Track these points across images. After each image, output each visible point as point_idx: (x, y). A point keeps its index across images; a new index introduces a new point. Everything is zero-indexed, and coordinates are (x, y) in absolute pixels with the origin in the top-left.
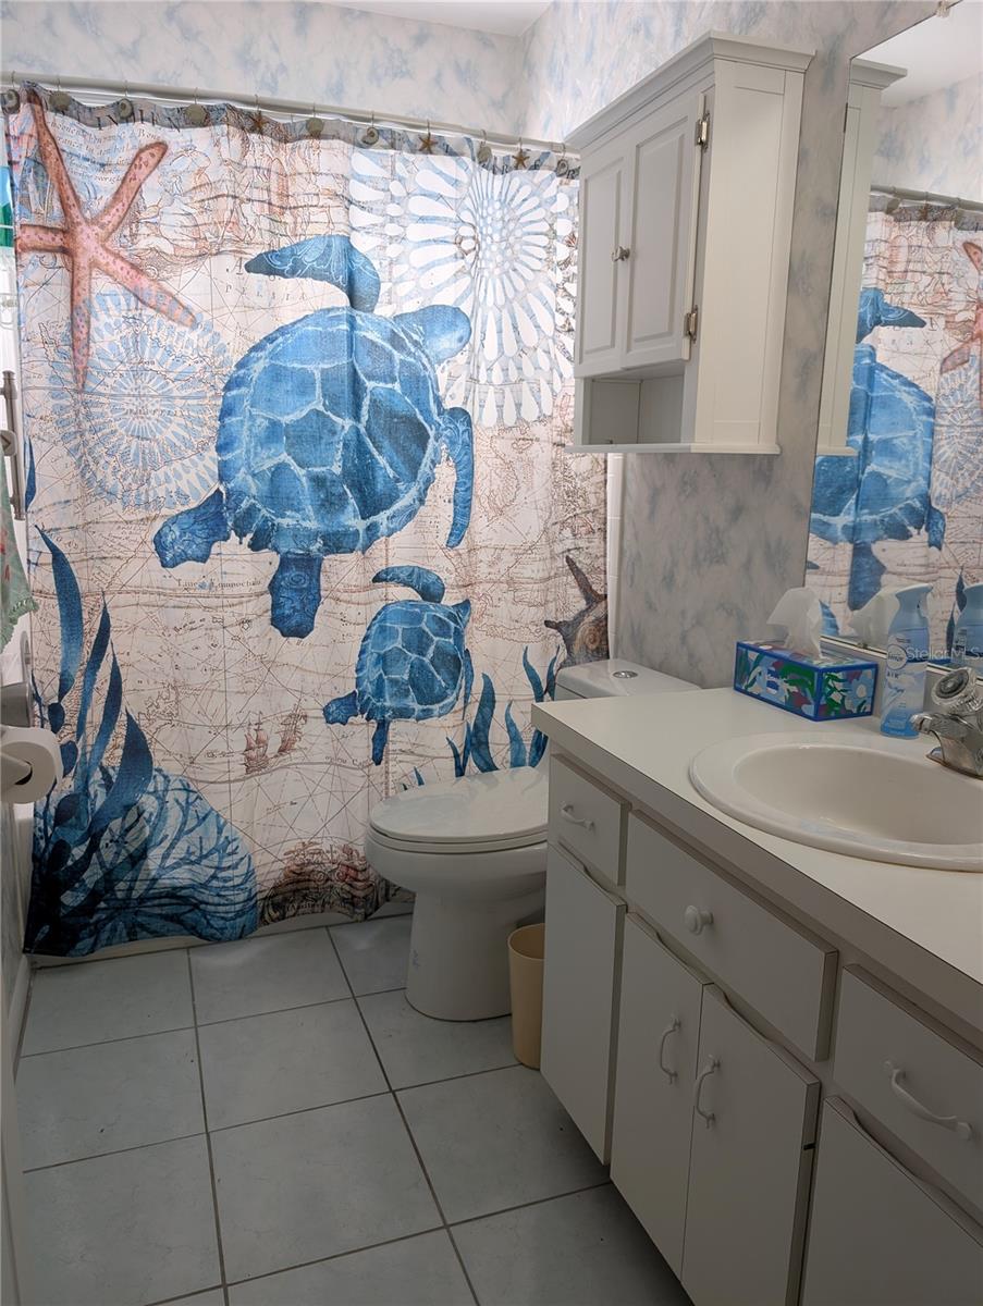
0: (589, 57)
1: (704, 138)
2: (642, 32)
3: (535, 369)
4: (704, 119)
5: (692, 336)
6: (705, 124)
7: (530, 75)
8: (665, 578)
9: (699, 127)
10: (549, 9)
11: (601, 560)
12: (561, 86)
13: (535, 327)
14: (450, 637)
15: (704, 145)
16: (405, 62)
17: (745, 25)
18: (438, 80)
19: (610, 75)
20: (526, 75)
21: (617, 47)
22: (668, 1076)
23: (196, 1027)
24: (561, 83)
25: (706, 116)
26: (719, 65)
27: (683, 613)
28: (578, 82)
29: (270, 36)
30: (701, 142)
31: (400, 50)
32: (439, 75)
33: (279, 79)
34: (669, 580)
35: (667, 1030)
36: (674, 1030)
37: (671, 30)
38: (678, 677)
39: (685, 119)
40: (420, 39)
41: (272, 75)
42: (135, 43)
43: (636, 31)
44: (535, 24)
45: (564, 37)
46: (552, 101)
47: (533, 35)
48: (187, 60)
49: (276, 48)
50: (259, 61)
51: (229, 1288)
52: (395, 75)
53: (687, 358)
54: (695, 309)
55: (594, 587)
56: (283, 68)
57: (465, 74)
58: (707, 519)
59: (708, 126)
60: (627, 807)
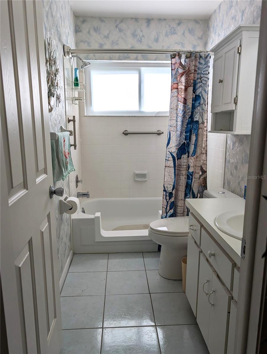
0: (222, 25)
1: (240, 52)
2: (234, 19)
3: (202, 109)
4: (240, 47)
5: (236, 103)
6: (240, 48)
7: (209, 30)
8: (235, 167)
9: (238, 49)
10: (213, 12)
11: (205, 161)
12: (215, 33)
13: (203, 98)
14: (190, 180)
15: (240, 53)
16: (175, 30)
17: (257, 18)
18: (184, 34)
19: (226, 30)
20: (208, 29)
21: (228, 23)
22: (205, 294)
23: (107, 272)
24: (216, 32)
25: (240, 46)
26: (244, 33)
27: (239, 177)
28: (219, 32)
29: (140, 28)
30: (239, 53)
31: (174, 28)
32: (184, 32)
33: (142, 39)
34: (236, 168)
35: (205, 282)
36: (207, 282)
37: (240, 19)
38: (237, 195)
39: (235, 47)
40: (179, 24)
41: (141, 38)
42: (108, 34)
43: (233, 19)
44: (210, 16)
45: (217, 20)
46: (213, 36)
47: (210, 19)
48: (120, 37)
49: (142, 31)
50: (137, 35)
51: (104, 329)
52: (172, 34)
53: (234, 109)
54: (237, 96)
55: (204, 169)
56: (143, 36)
57: (191, 31)
58: (245, 151)
59: (241, 48)
60: (202, 226)
